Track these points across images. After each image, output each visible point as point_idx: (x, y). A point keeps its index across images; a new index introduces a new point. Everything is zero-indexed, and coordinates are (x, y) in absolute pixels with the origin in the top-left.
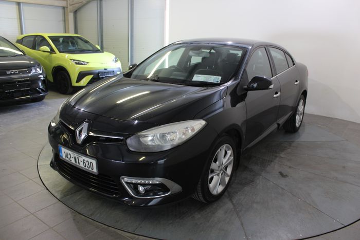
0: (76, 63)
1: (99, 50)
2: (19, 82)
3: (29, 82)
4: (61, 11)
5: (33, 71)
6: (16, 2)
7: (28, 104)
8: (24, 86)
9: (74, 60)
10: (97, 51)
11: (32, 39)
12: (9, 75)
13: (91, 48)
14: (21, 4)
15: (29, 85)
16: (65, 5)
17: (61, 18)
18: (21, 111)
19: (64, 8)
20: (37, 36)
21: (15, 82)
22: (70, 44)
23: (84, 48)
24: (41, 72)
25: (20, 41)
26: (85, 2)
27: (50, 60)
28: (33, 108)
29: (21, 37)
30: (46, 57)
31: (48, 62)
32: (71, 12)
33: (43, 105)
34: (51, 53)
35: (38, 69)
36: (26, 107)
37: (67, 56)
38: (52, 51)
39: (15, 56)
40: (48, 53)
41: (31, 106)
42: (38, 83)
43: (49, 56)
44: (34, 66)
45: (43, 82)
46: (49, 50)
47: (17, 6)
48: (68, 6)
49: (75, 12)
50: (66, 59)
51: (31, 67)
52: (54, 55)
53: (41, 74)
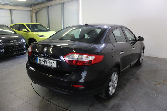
0: (40, 37)
1: (49, 30)
2: (16, 46)
3: (20, 46)
4: (29, 12)
5: (21, 41)
6: (9, 9)
7: (19, 56)
8: (18, 48)
9: (39, 35)
10: (48, 31)
11: (18, 26)
12: (11, 43)
13: (45, 29)
14: (12, 10)
15: (20, 47)
16: (31, 10)
17: (30, 16)
18: (16, 59)
19: (31, 11)
20: (20, 24)
21: (14, 46)
22: (35, 28)
23: (42, 29)
24: (25, 41)
25: (12, 27)
26: (41, 8)
27: (27, 35)
28: (21, 58)
29: (12, 25)
30: (25, 34)
31: (26, 36)
32: (34, 13)
33: (26, 57)
34: (27, 32)
35: (23, 40)
36: (18, 57)
37: (35, 33)
38: (28, 31)
39: (12, 34)
40: (26, 32)
41: (20, 57)
42: (24, 46)
43: (26, 33)
44: (22, 39)
45: (26, 45)
46: (26, 31)
47: (10, 11)
48: (33, 10)
49: (36, 13)
50: (34, 35)
51: (20, 39)
52: (29, 33)
53: (24, 42)
